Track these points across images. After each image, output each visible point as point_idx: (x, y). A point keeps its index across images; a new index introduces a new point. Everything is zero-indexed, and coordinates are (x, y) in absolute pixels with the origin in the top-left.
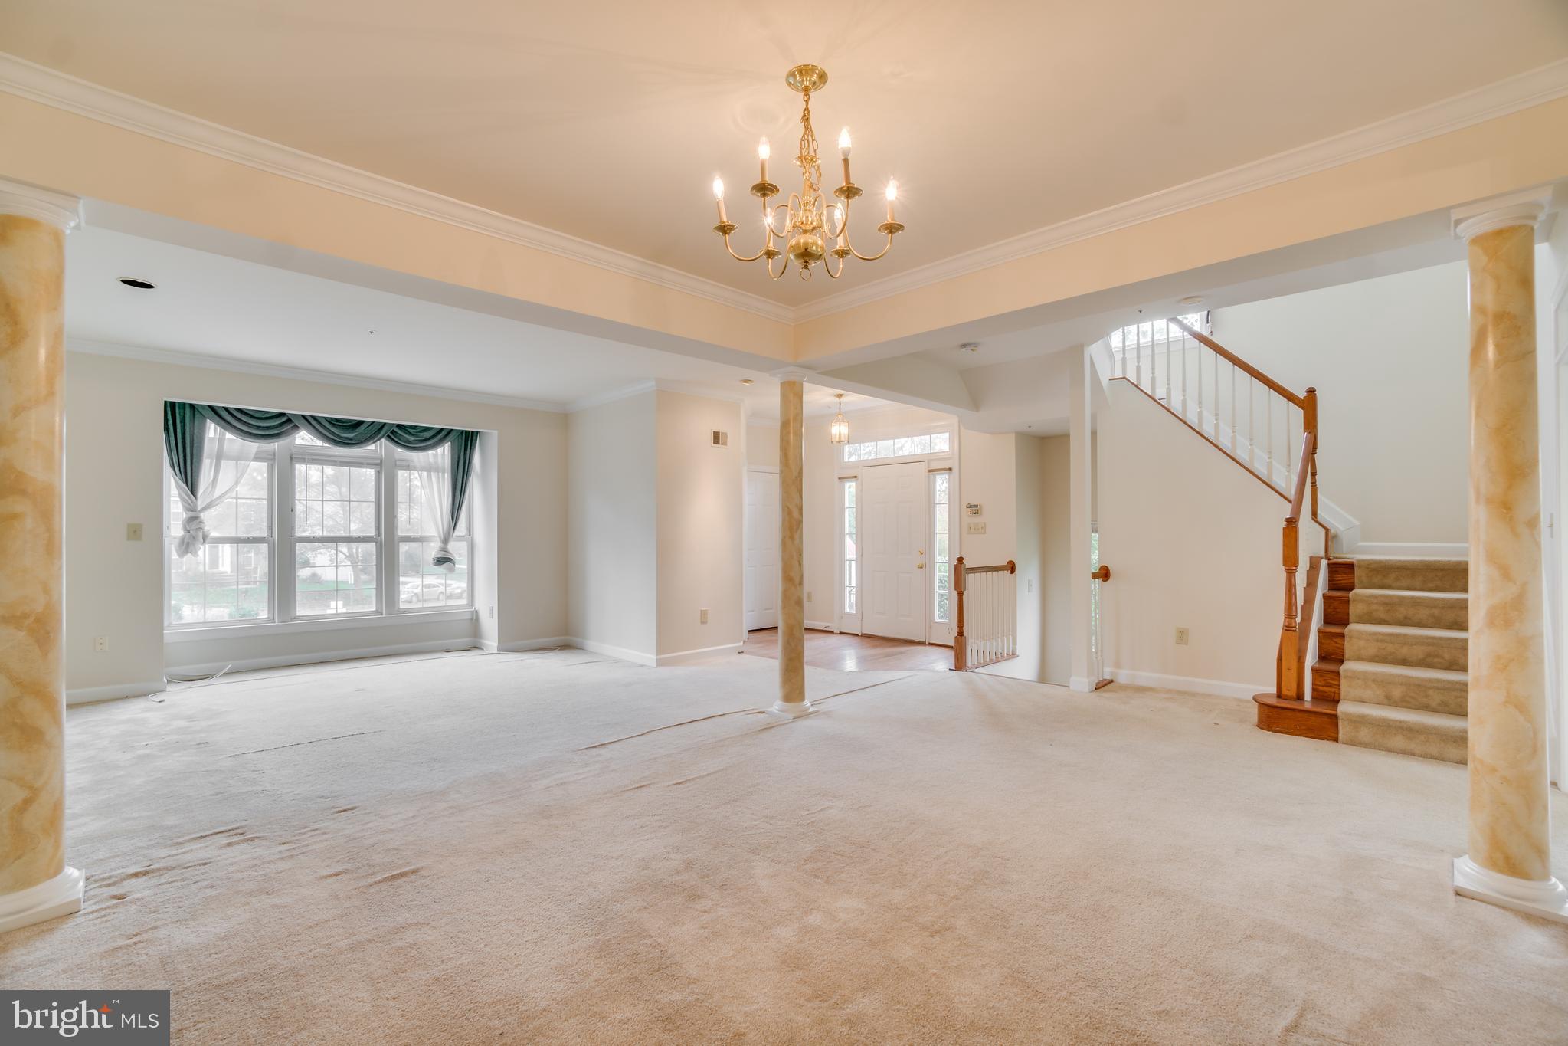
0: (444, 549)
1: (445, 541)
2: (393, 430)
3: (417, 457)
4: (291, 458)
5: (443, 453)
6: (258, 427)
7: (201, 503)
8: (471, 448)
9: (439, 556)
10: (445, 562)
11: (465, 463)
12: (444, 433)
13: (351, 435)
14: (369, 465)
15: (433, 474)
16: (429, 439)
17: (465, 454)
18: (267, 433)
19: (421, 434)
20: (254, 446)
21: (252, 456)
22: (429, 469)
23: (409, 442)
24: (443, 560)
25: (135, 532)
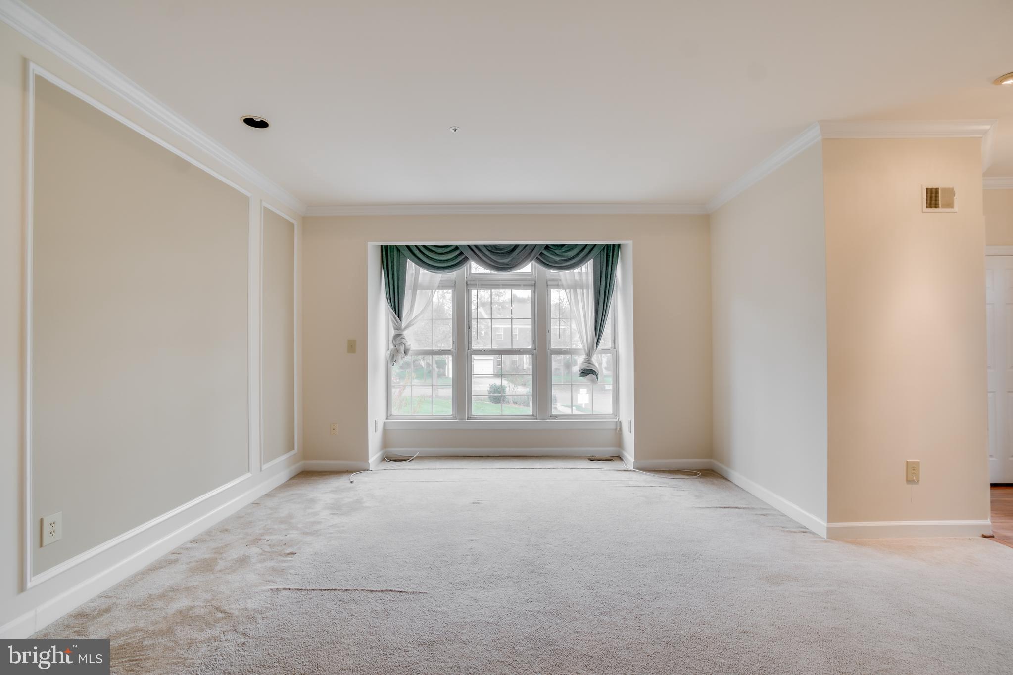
0: (588, 361)
1: (590, 354)
2: (541, 253)
3: (565, 275)
4: (467, 284)
5: (586, 271)
6: (441, 261)
7: (404, 324)
8: (612, 263)
9: (583, 367)
10: (588, 374)
11: (606, 278)
12: (586, 251)
13: (506, 261)
14: (525, 287)
15: (578, 291)
16: (573, 257)
17: (607, 269)
18: (446, 265)
19: (566, 254)
20: (439, 276)
21: (437, 284)
22: (574, 287)
23: (556, 262)
24: (587, 372)
25: (351, 346)
